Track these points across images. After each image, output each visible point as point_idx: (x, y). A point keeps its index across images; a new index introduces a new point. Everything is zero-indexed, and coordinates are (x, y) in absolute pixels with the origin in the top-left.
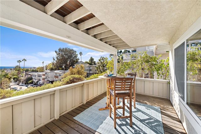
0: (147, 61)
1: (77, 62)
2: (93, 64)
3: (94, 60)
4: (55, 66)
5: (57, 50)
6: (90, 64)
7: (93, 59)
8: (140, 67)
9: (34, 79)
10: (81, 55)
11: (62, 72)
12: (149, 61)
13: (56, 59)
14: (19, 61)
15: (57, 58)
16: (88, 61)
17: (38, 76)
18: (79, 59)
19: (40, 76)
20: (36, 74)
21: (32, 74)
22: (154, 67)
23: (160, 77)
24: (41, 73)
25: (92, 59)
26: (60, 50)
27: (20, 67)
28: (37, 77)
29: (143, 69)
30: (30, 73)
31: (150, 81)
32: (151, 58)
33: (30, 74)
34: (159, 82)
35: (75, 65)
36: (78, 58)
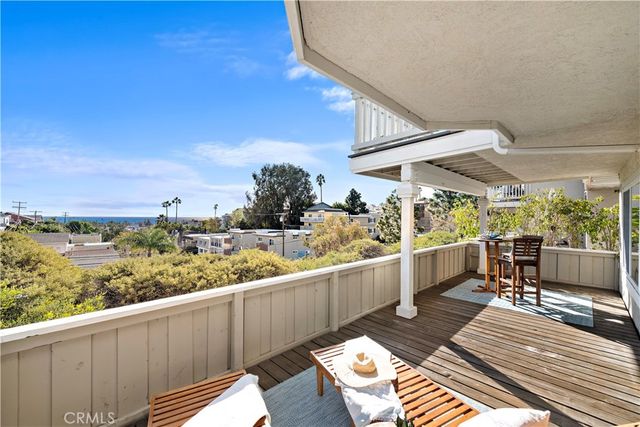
0: (566, 211)
1: (311, 205)
2: (358, 209)
3: (362, 200)
4: (251, 217)
5: (259, 173)
6: (351, 212)
7: (358, 197)
8: (546, 222)
9: (202, 251)
10: (320, 184)
11: (275, 234)
12: (570, 211)
13: (253, 197)
14: (166, 204)
15: (257, 194)
16: (343, 203)
17: (212, 244)
18: (315, 197)
19: (216, 245)
20: (206, 237)
21: (197, 238)
22: (582, 225)
23: (597, 245)
24: (219, 237)
25: (354, 197)
26: (265, 170)
27: (167, 219)
28: (210, 246)
29: (553, 228)
30: (190, 236)
31: (570, 254)
32: (576, 204)
33: (191, 239)
34: (595, 256)
35: (306, 214)
36: (312, 193)
